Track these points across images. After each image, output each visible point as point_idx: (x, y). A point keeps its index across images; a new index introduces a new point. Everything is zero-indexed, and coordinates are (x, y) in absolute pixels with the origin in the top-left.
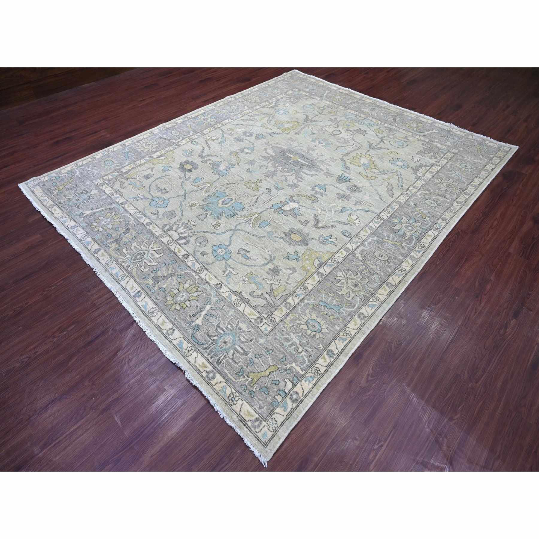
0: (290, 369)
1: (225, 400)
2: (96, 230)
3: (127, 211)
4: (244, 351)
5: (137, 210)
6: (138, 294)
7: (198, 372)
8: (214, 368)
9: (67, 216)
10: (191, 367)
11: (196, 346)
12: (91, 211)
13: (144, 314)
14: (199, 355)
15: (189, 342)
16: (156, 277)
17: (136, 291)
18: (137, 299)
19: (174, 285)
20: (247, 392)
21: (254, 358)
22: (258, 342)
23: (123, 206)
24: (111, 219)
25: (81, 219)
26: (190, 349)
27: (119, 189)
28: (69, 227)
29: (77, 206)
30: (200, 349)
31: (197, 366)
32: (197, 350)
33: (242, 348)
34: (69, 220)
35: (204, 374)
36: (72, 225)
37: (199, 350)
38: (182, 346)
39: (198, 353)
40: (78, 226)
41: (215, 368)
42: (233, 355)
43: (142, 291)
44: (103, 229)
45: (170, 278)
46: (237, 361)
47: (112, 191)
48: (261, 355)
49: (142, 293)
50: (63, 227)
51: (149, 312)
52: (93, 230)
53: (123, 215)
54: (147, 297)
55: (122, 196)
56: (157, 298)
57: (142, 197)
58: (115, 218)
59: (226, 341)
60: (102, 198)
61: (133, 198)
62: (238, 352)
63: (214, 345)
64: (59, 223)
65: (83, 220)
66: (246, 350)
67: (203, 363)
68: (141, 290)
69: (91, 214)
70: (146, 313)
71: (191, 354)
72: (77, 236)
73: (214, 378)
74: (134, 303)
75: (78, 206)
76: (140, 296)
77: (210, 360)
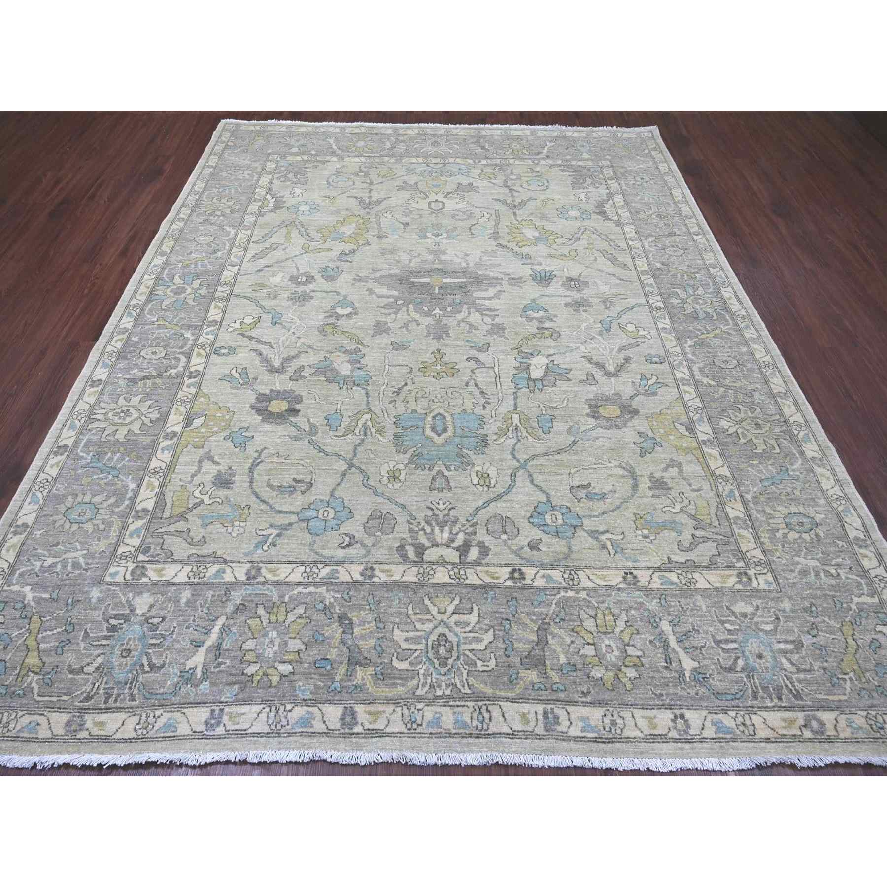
0: (861, 610)
1: (874, 738)
2: (275, 679)
3: (287, 584)
4: (792, 642)
5: (302, 563)
6: (548, 718)
7: (799, 741)
8: (804, 711)
9: (158, 713)
10: (781, 744)
11: (741, 705)
12: (202, 650)
13: (604, 742)
14: (764, 714)
15: (726, 710)
16: (526, 658)
17: (540, 717)
18: (559, 728)
19: (572, 642)
20: (875, 695)
21: (815, 640)
22: (784, 611)
23: (260, 579)
24: (274, 629)
25: (201, 687)
26: (740, 720)
27: (195, 552)
28: (202, 728)
29: (147, 668)
30: (749, 703)
31: (784, 732)
32: (750, 709)
33: (786, 642)
34: (177, 715)
35: (808, 734)
36: (203, 720)
37: (753, 707)
38: (726, 727)
39: (759, 712)
40: (222, 710)
41: (802, 708)
42: (793, 664)
43: (549, 707)
44: (290, 662)
45: (549, 637)
46: (808, 667)
47: (187, 569)
48: (814, 626)
49: (552, 709)
50: (188, 744)
51: (607, 729)
52: (270, 687)
53: (286, 599)
54: (570, 708)
55: (225, 562)
56: (583, 693)
57: (275, 532)
58: (281, 619)
59: (757, 652)
60: (184, 600)
61: (256, 547)
62: (792, 652)
63: (753, 676)
64: (159, 745)
65: (213, 684)
66: (791, 638)
67: (784, 720)
68: (544, 706)
69: (211, 656)
70: (606, 736)
71: (754, 725)
72: (250, 731)
73: (822, 724)
74: (564, 740)
75: (152, 666)
76: (558, 718)
77: (783, 705)
